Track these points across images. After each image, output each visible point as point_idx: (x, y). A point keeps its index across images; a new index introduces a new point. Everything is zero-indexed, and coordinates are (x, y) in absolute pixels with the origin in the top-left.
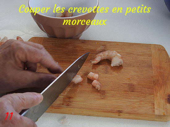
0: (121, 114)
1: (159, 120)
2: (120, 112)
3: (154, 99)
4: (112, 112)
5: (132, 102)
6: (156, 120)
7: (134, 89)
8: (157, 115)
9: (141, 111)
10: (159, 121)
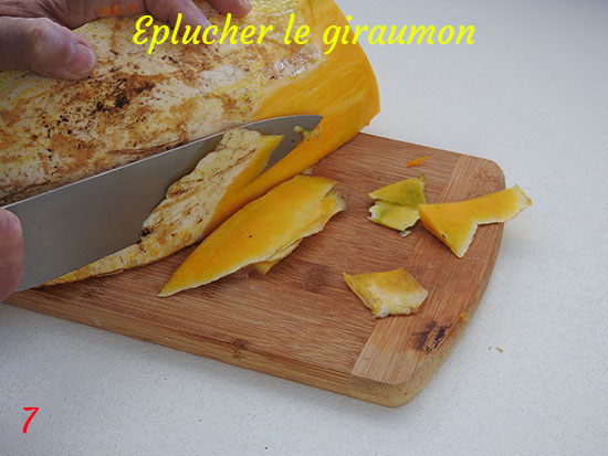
0: (243, 352)
1: (365, 396)
2: (239, 345)
3: (373, 326)
4: (215, 341)
5: (296, 320)
6: (353, 393)
7: (324, 284)
8: (356, 377)
9: (309, 355)
10: (364, 400)
